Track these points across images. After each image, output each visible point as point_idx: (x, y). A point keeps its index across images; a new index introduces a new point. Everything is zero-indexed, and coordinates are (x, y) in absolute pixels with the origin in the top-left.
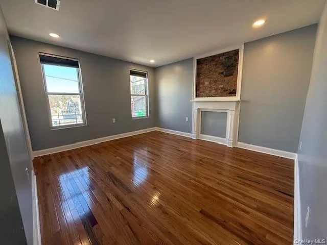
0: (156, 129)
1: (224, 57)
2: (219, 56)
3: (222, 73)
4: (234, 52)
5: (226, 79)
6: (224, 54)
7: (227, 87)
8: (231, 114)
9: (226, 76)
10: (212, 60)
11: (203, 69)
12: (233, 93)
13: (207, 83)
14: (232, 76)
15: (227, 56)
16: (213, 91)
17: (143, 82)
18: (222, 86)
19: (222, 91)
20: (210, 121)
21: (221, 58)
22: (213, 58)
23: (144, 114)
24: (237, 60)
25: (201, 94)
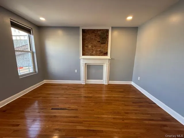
0: (45, 81)
1: (101, 32)
2: (98, 30)
3: (99, 41)
4: (106, 31)
5: (102, 45)
6: (100, 30)
7: (103, 50)
8: (106, 66)
9: (102, 43)
10: (93, 32)
11: (87, 37)
12: (106, 54)
13: (90, 46)
14: (105, 44)
15: (102, 32)
16: (94, 52)
17: (27, 38)
18: (99, 49)
19: (100, 52)
20: (93, 71)
21: (99, 32)
22: (93, 31)
23: (31, 70)
24: (108, 36)
25: (86, 53)
